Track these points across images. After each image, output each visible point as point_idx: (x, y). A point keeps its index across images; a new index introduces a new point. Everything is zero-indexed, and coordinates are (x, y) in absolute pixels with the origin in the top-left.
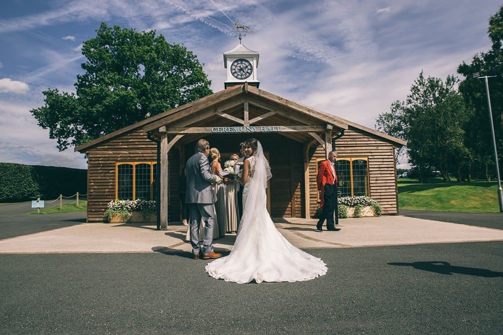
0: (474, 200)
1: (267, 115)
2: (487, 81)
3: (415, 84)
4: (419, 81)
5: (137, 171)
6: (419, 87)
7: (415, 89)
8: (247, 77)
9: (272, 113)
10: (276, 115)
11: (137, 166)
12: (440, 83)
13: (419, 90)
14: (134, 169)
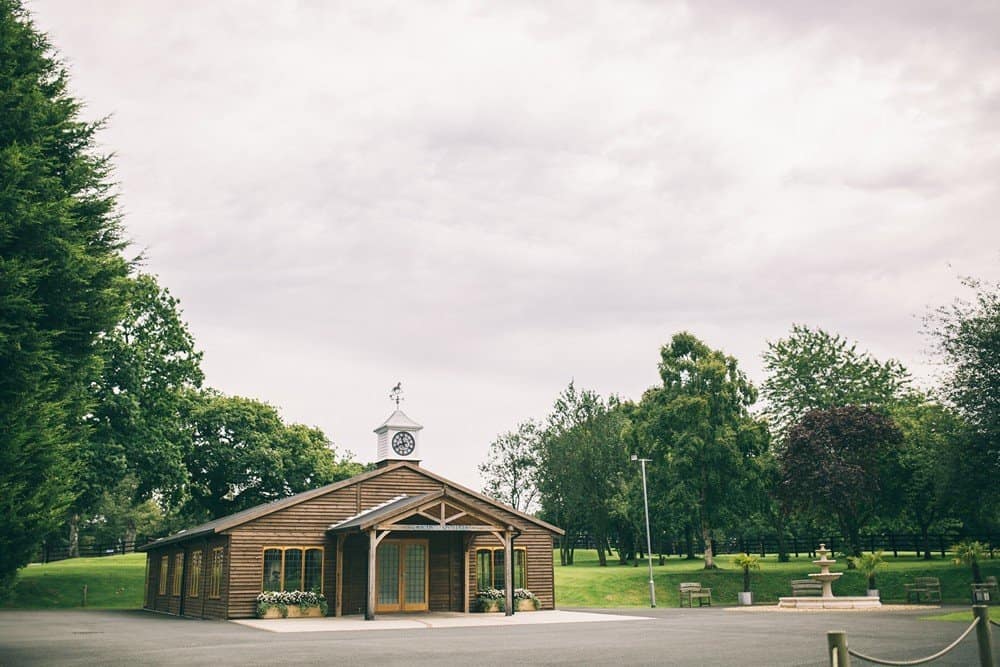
0: (634, 594)
1: (460, 515)
2: (643, 464)
3: (560, 397)
4: (568, 395)
5: (286, 556)
6: (568, 404)
7: (561, 406)
8: (409, 453)
9: (464, 514)
10: (467, 515)
11: (287, 551)
12: (599, 401)
13: (567, 408)
14: (283, 554)
